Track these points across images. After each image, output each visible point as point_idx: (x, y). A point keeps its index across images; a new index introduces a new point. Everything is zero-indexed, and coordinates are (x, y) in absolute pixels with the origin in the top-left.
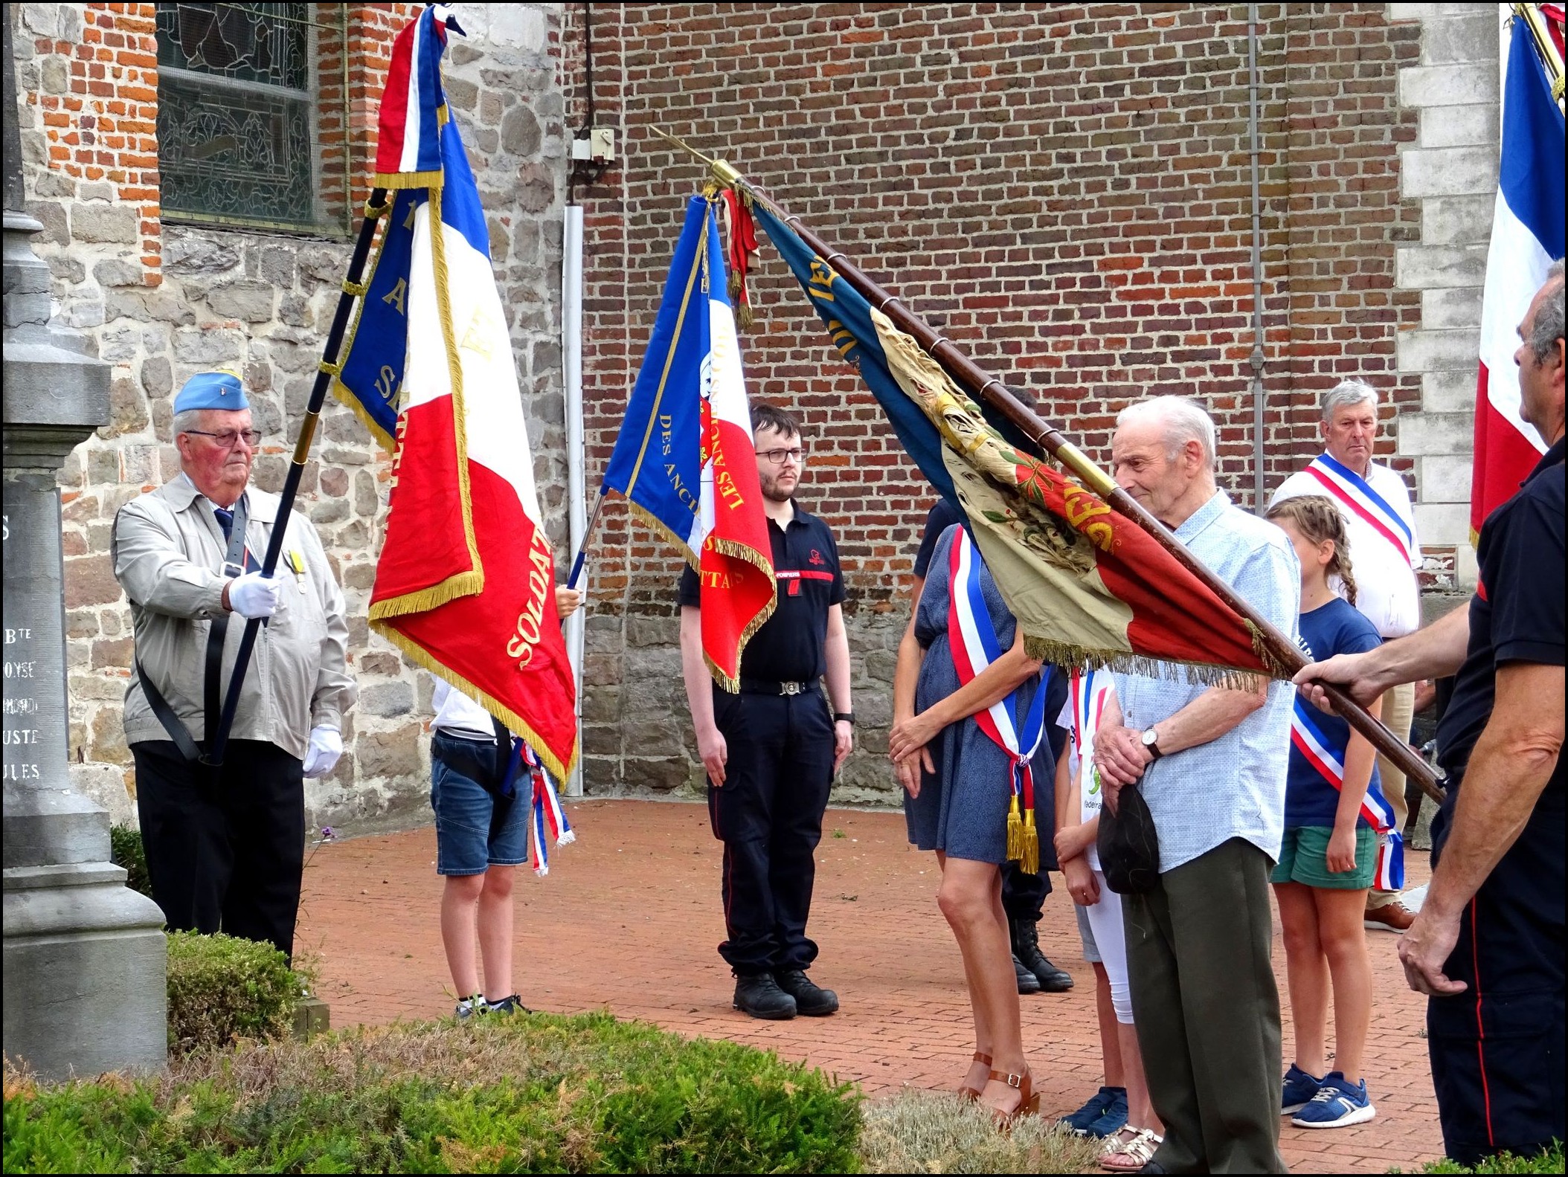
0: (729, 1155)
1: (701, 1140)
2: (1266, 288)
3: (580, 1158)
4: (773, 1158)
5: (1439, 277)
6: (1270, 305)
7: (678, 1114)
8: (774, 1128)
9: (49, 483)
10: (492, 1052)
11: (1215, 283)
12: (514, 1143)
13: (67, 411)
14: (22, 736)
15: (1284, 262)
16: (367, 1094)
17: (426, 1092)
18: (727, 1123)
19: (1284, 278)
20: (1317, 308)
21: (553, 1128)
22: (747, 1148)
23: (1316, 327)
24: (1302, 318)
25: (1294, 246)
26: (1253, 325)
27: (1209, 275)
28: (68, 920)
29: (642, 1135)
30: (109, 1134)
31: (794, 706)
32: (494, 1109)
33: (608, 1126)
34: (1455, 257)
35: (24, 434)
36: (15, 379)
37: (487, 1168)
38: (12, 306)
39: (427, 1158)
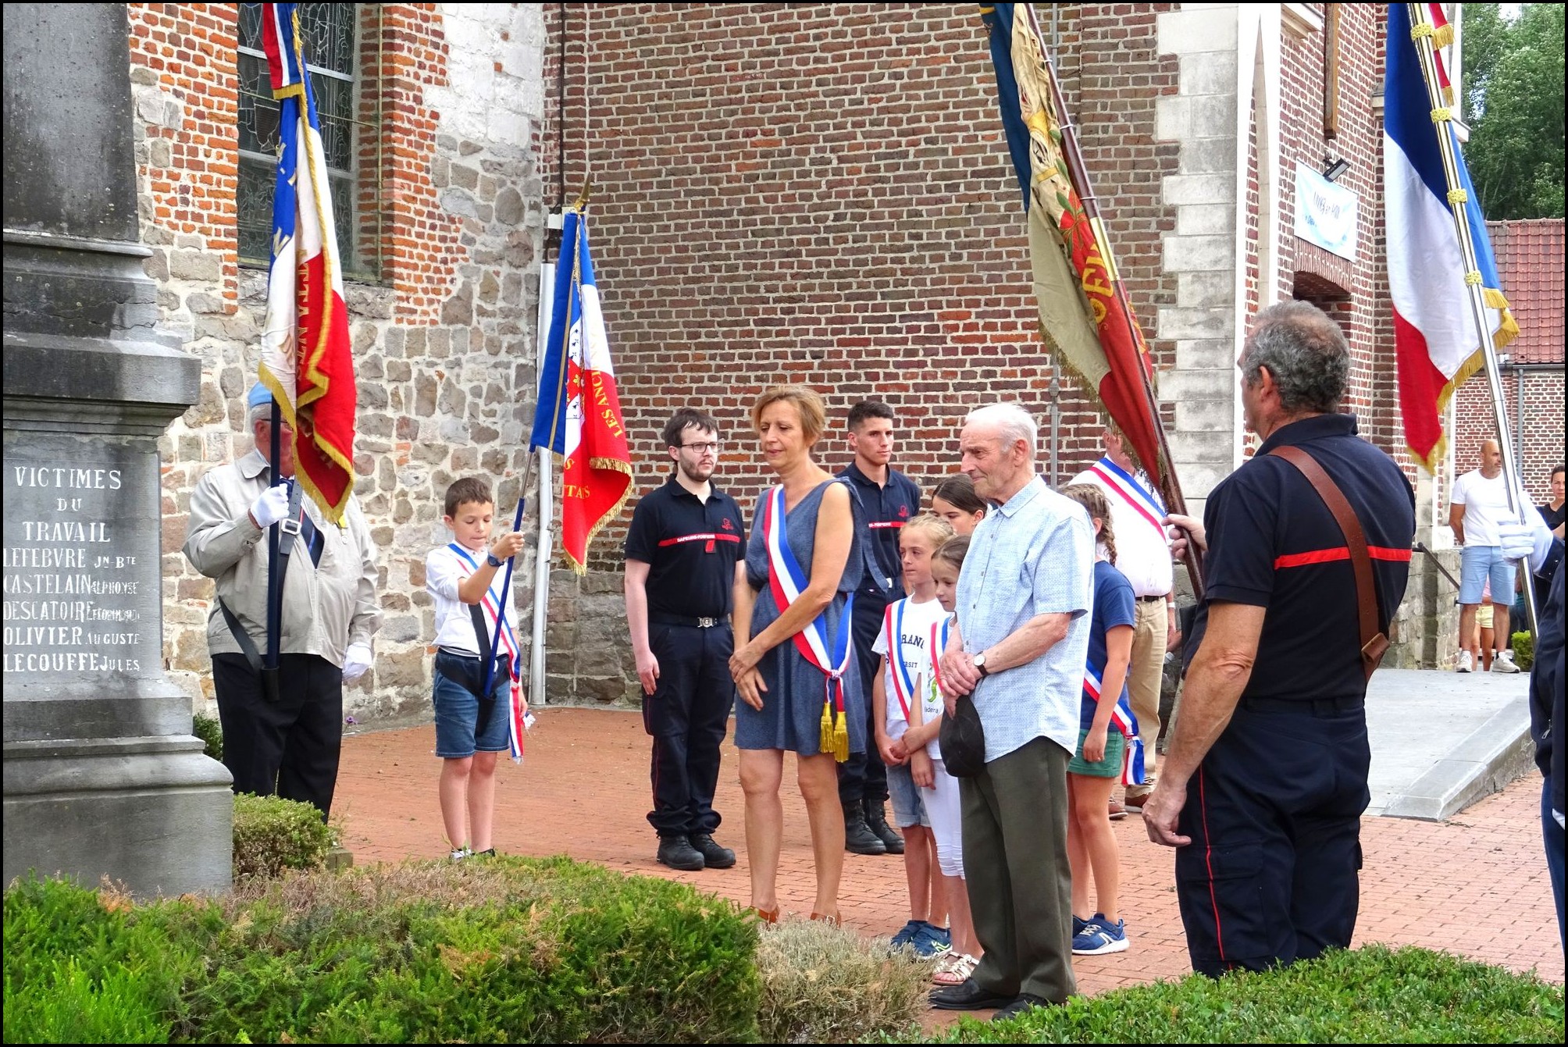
0: (657, 962)
1: (637, 950)
3: (546, 962)
4: (691, 965)
5: (1189, 331)
7: (620, 930)
8: (692, 942)
9: (153, 447)
10: (480, 883)
11: (1024, 332)
12: (496, 949)
13: (167, 392)
14: (127, 638)
16: (385, 912)
17: (429, 911)
18: (656, 938)
21: (526, 939)
22: (672, 957)
26: (1051, 363)
27: (1019, 326)
28: (158, 778)
29: (593, 945)
30: (187, 938)
31: (708, 636)
32: (481, 924)
33: (567, 938)
34: (1202, 317)
35: (135, 409)
36: (128, 368)
37: (474, 968)
38: (127, 313)
39: (429, 960)
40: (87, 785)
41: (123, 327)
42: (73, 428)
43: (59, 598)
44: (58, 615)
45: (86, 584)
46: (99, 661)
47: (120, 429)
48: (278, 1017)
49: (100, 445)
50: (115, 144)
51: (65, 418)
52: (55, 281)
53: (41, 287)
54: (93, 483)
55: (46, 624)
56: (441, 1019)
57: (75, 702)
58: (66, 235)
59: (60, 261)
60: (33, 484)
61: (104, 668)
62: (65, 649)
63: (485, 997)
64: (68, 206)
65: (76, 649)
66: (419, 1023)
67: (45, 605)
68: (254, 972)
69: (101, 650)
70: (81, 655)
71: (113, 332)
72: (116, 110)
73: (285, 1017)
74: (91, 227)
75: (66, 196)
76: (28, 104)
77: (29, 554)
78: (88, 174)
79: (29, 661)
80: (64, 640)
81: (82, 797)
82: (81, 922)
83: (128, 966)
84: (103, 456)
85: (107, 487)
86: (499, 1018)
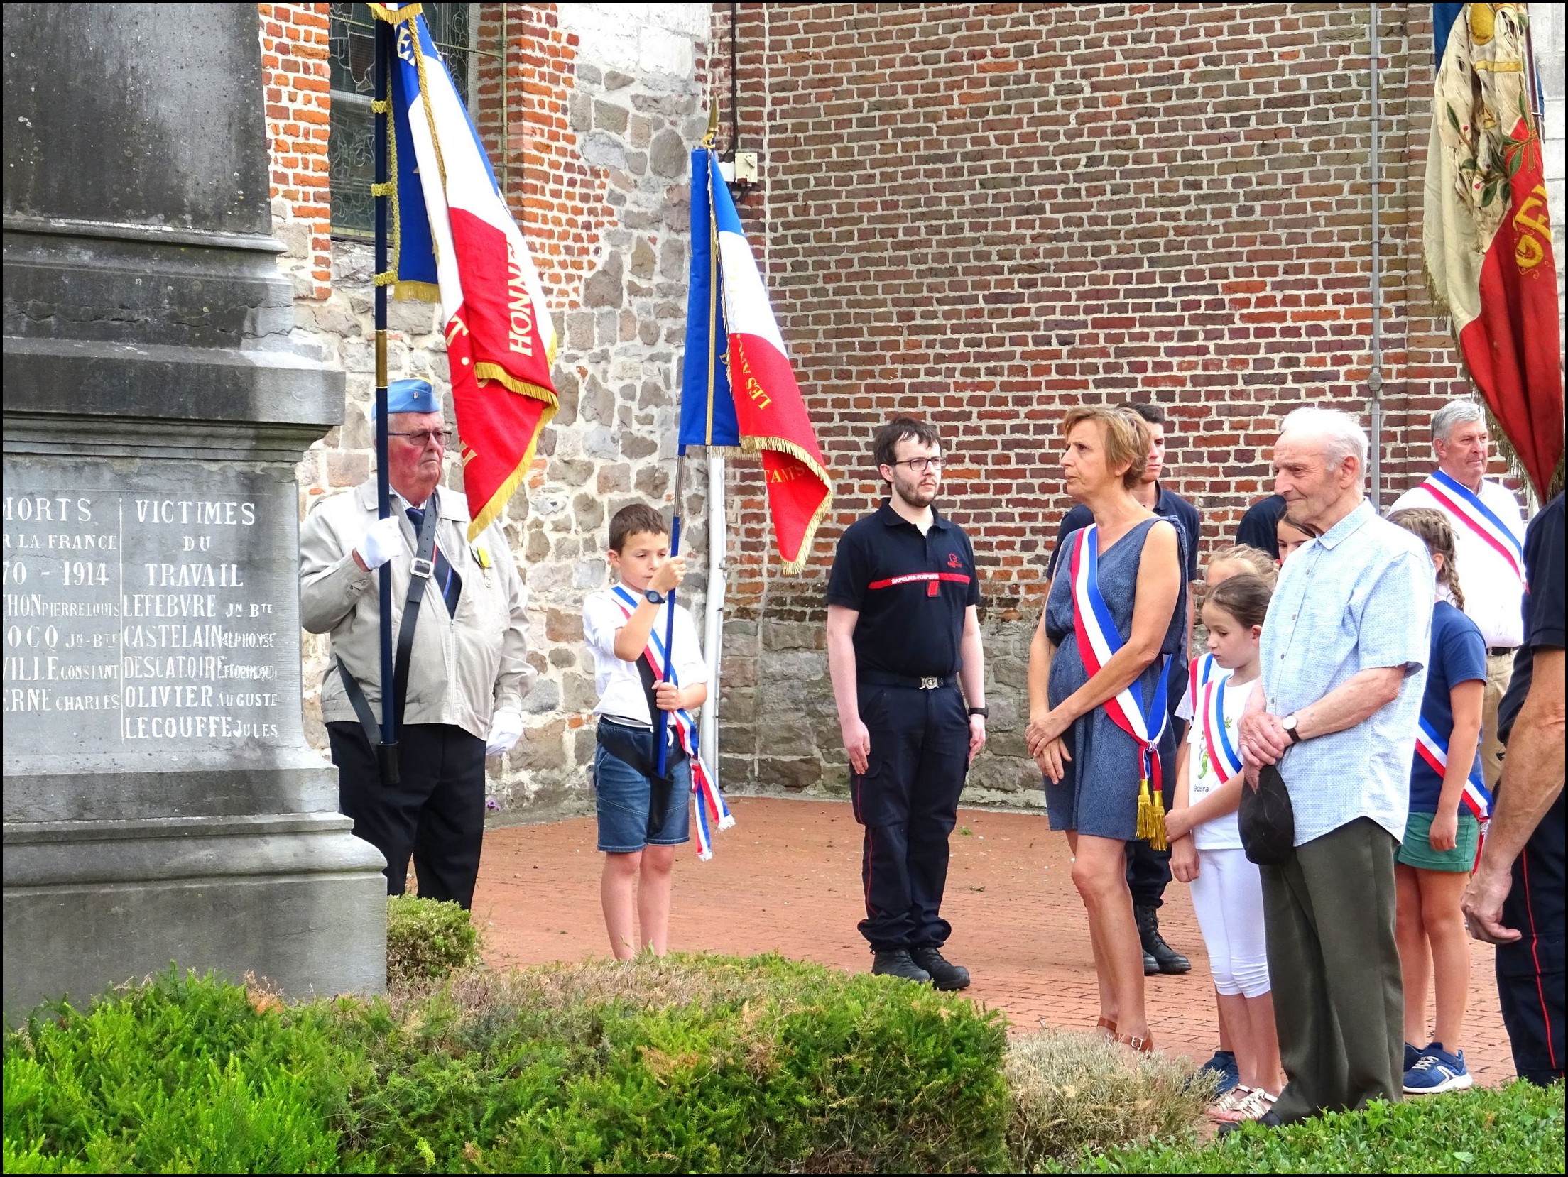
0: (891, 1069)
1: (867, 1055)
2: (1384, 313)
3: (763, 1067)
4: (929, 1074)
6: (1388, 328)
7: (847, 1032)
8: (930, 1048)
9: (290, 476)
10: (679, 983)
11: (1336, 307)
12: (706, 1052)
13: (307, 411)
14: (263, 699)
15: (1402, 288)
16: (574, 1012)
17: (628, 1010)
18: (889, 1041)
19: (1402, 303)
20: (1433, 332)
21: (740, 1041)
22: (907, 1064)
23: (1432, 350)
24: (1420, 342)
25: (1412, 272)
26: (1371, 347)
27: (1329, 300)
28: (302, 862)
29: (816, 1048)
30: (353, 1040)
31: (932, 699)
32: (687, 1024)
33: (786, 1040)
35: (270, 432)
36: (263, 383)
37: (682, 1072)
38: (260, 319)
39: (629, 1065)
40: (222, 869)
41: (255, 335)
42: (200, 454)
43: (187, 653)
44: (185, 672)
45: (217, 637)
46: (233, 726)
47: (254, 455)
48: (457, 1129)
49: (231, 474)
50: (243, 121)
51: (191, 442)
52: (179, 283)
53: (163, 291)
54: (223, 519)
55: (173, 682)
56: (645, 1129)
57: (207, 773)
58: (190, 229)
59: (183, 259)
60: (156, 520)
61: (238, 734)
62: (194, 712)
63: (694, 1105)
64: (192, 195)
65: (207, 712)
66: (621, 1134)
67: (171, 660)
68: (429, 1076)
69: (233, 713)
70: (212, 719)
71: (244, 341)
72: (244, 81)
73: (466, 1129)
74: (218, 219)
75: (189, 184)
76: (146, 76)
77: (153, 601)
78: (214, 157)
79: (154, 726)
80: (193, 701)
81: (216, 884)
82: (230, 1023)
83: (289, 1069)
84: (234, 487)
85: (240, 523)
86: (710, 1130)
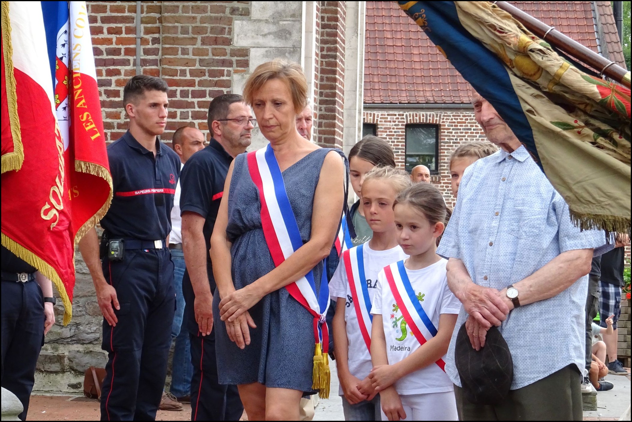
2: (144, 41)
5: (261, 40)
6: (147, 52)
11: (110, 36)
15: (157, 25)
19: (156, 35)
20: (180, 56)
23: (179, 68)
24: (170, 62)
25: (166, 14)
26: (135, 65)
31: (25, 289)
34: (273, 28)
